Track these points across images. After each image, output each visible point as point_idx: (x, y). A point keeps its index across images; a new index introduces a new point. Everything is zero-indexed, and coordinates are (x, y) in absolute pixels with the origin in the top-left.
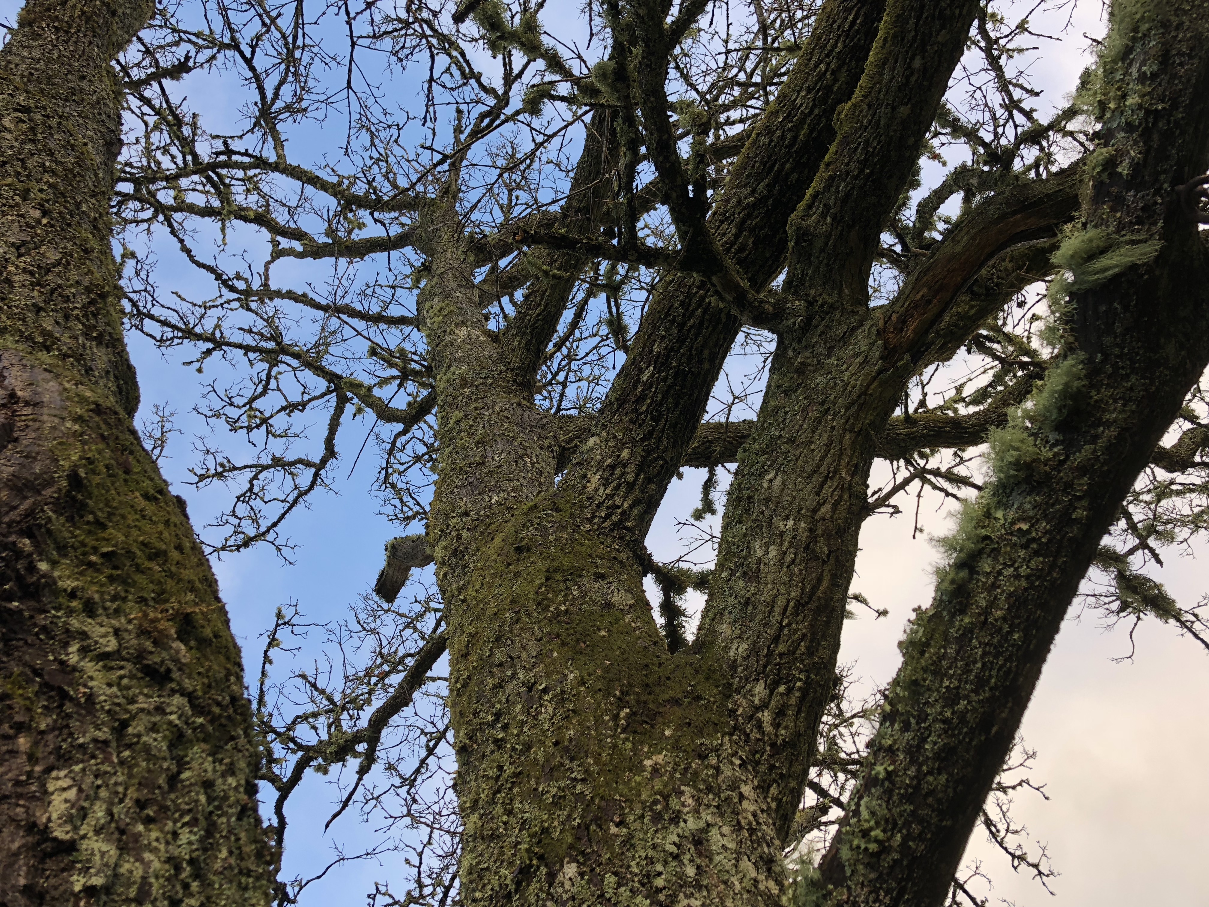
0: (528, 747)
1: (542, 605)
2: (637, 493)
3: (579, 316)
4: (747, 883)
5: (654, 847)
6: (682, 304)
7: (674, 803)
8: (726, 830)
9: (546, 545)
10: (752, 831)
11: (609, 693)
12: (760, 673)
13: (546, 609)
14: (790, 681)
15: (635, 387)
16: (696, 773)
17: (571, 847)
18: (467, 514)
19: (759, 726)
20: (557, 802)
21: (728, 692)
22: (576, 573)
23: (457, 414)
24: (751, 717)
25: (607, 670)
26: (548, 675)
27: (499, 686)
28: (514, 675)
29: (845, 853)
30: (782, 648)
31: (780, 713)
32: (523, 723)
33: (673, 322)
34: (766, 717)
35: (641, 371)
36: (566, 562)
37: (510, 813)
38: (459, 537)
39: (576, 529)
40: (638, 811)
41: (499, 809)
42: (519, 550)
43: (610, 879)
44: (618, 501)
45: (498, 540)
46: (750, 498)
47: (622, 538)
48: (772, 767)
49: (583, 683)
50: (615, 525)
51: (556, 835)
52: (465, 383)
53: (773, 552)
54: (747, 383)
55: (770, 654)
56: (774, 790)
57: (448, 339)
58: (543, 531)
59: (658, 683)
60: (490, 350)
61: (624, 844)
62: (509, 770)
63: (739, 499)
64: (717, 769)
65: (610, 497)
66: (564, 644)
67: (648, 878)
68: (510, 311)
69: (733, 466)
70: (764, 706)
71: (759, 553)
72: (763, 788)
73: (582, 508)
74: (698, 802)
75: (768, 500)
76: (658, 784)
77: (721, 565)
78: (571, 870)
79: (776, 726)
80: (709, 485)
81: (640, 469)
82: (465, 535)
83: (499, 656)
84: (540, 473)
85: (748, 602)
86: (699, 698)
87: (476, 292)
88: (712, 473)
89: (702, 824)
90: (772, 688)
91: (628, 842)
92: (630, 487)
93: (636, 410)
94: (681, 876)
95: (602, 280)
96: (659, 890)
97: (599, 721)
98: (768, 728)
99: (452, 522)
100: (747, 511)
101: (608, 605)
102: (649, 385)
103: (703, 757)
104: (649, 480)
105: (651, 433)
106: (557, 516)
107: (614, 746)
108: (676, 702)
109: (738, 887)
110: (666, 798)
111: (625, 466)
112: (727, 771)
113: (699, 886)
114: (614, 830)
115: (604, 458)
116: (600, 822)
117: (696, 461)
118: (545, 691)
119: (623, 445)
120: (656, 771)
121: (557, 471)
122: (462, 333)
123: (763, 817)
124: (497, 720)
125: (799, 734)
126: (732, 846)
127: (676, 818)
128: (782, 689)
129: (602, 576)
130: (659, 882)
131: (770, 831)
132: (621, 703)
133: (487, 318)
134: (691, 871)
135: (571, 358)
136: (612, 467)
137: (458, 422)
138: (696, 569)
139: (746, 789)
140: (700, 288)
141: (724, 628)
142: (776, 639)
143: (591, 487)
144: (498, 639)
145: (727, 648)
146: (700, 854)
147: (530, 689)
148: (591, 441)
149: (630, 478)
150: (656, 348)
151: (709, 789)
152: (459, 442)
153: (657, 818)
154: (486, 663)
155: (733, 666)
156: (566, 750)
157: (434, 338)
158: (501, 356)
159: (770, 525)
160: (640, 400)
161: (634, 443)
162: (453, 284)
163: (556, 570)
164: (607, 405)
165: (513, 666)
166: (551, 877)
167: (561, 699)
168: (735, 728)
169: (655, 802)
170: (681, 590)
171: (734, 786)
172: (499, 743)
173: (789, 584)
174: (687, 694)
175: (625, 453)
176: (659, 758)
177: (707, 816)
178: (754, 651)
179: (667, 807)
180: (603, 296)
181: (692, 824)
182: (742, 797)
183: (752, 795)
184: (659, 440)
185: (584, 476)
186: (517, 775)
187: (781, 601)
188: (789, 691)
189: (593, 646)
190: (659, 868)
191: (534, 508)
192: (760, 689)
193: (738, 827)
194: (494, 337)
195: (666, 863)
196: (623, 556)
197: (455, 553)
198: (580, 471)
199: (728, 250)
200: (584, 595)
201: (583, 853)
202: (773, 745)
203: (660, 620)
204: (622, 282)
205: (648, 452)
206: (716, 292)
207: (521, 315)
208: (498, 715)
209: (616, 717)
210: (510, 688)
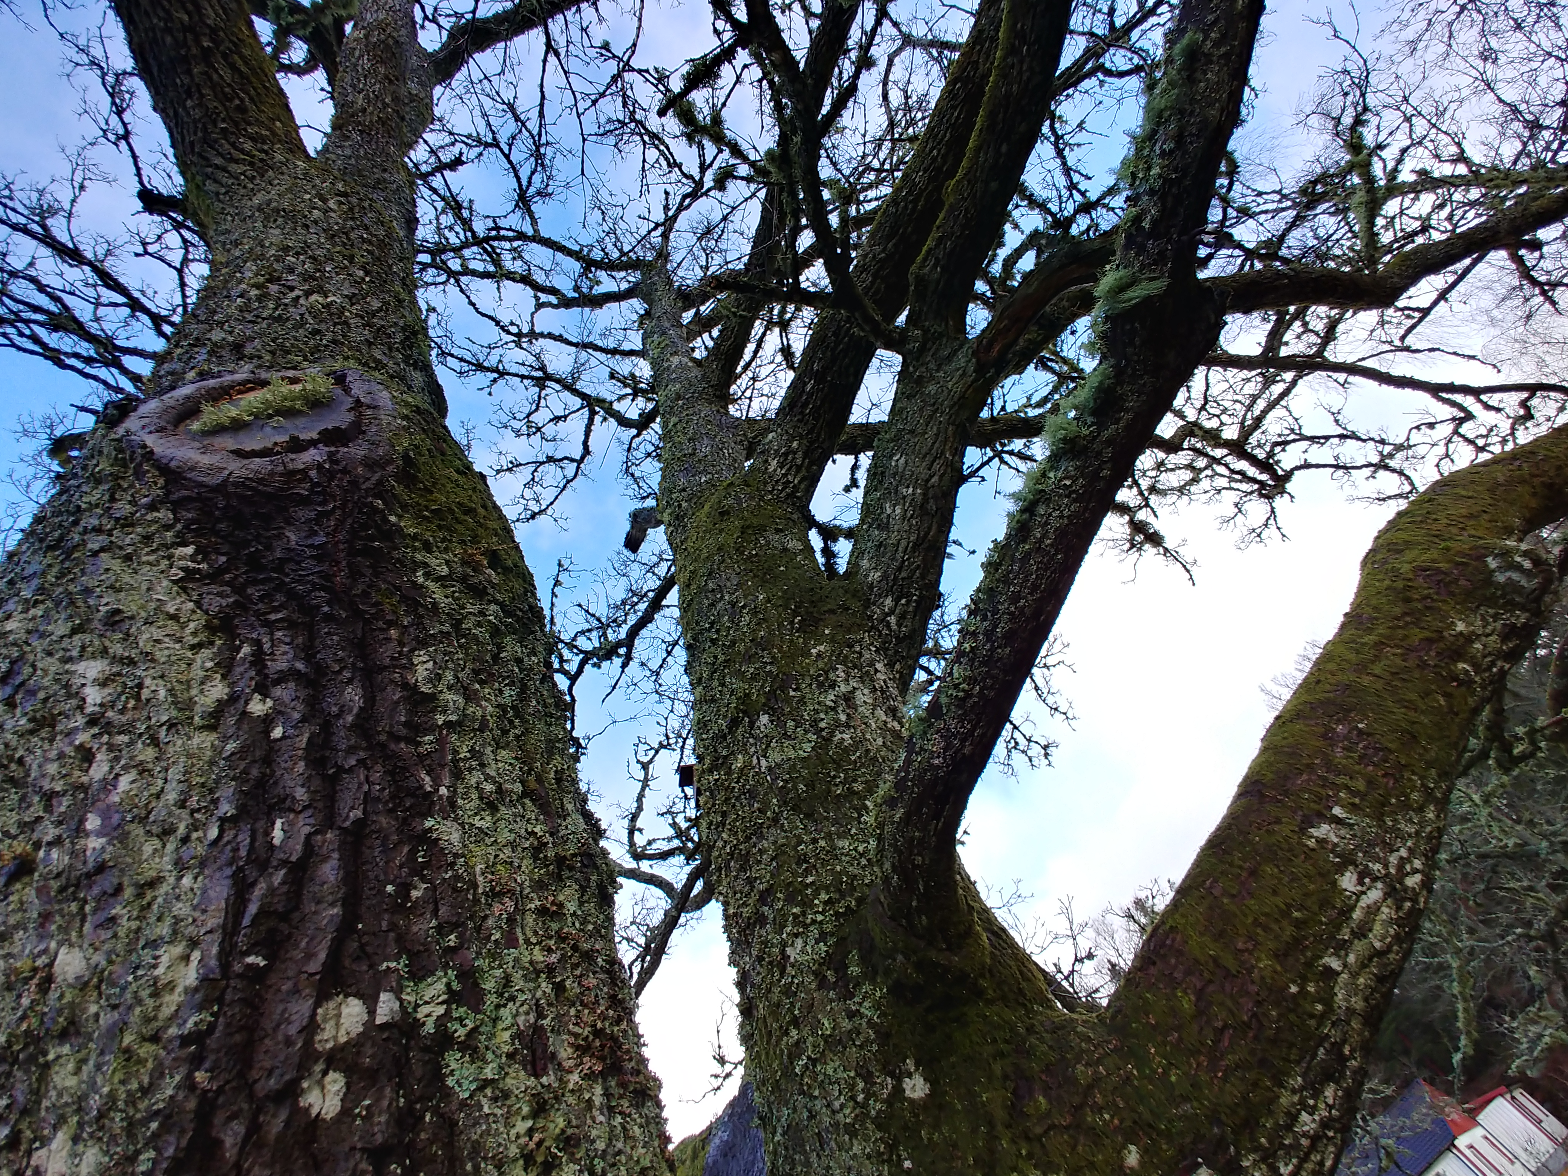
0: (734, 643)
1: (739, 550)
2: (804, 472)
3: (759, 346)
4: (880, 724)
5: (819, 703)
6: (834, 334)
7: (832, 675)
8: (866, 691)
9: (742, 510)
10: (883, 692)
11: (786, 607)
12: (889, 591)
13: (742, 553)
14: (909, 596)
15: (801, 396)
16: (846, 657)
17: (764, 705)
18: (684, 490)
19: (888, 625)
20: (754, 678)
21: (867, 604)
22: (763, 529)
23: (674, 420)
24: (883, 621)
25: (785, 592)
26: (745, 597)
27: (712, 605)
28: (722, 597)
29: (944, 700)
30: (904, 574)
31: (902, 618)
32: (729, 628)
33: (827, 347)
34: (893, 619)
35: (805, 384)
36: (755, 521)
37: (723, 685)
38: (680, 506)
39: (762, 499)
40: (808, 681)
41: (716, 683)
42: (722, 514)
43: (791, 724)
44: (790, 478)
45: (707, 507)
46: (883, 473)
47: (794, 504)
48: (896, 652)
49: (769, 601)
50: (788, 495)
51: (754, 698)
52: (678, 397)
53: (898, 510)
54: (881, 394)
55: (896, 578)
56: (897, 666)
57: (666, 365)
58: (739, 501)
59: (820, 600)
60: (696, 373)
61: (799, 702)
62: (721, 658)
63: (875, 474)
64: (860, 653)
65: (785, 475)
66: (755, 576)
67: (815, 722)
68: (710, 344)
69: (870, 454)
70: (892, 612)
71: (889, 511)
72: (890, 665)
73: (765, 483)
74: (848, 675)
75: (895, 474)
76: (821, 664)
77: (862, 520)
78: (764, 719)
79: (899, 625)
80: (855, 468)
81: (805, 455)
82: (684, 504)
83: (711, 585)
84: (735, 460)
85: (881, 544)
86: (848, 609)
87: (684, 330)
88: (856, 459)
89: (850, 688)
90: (897, 601)
91: (802, 701)
92: (799, 468)
93: (802, 413)
94: (837, 720)
95: (775, 319)
96: (823, 729)
97: (780, 625)
98: (894, 627)
99: (674, 496)
100: (880, 482)
101: (785, 550)
102: (810, 394)
103: (851, 646)
104: (811, 464)
105: (813, 429)
106: (748, 490)
107: (791, 641)
108: (832, 612)
109: (874, 726)
110: (826, 673)
111: (795, 453)
112: (867, 655)
113: (848, 726)
114: (792, 693)
115: (780, 448)
116: (784, 688)
117: (846, 451)
118: (744, 607)
119: (792, 438)
120: (819, 655)
121: (747, 459)
122: (675, 360)
123: (890, 683)
124: (712, 627)
125: (914, 630)
126: (870, 701)
127: (833, 685)
128: (903, 601)
129: (781, 531)
130: (823, 725)
131: (895, 692)
132: (795, 613)
133: (693, 349)
134: (843, 717)
135: (754, 379)
136: (786, 454)
137: (675, 425)
138: (845, 525)
139: (879, 666)
140: (846, 322)
141: (865, 563)
142: (900, 569)
143: (771, 469)
144: (710, 574)
145: (866, 576)
146: (849, 707)
147: (733, 606)
148: (770, 436)
149: (799, 462)
150: (815, 367)
151: (855, 666)
152: (676, 439)
153: (821, 685)
154: (702, 590)
155: (871, 587)
156: (759, 644)
157: (655, 365)
158: (703, 376)
159: (896, 491)
160: (805, 405)
161: (801, 436)
162: (667, 324)
163: (748, 527)
164: (780, 411)
165: (721, 592)
166: (752, 724)
167: (754, 612)
168: (872, 627)
169: (820, 675)
170: (835, 540)
171: (872, 664)
172: (714, 642)
173: (908, 532)
174: (840, 607)
175: (795, 444)
176: (822, 648)
177: (853, 683)
178: (885, 577)
179: (827, 678)
180: (777, 330)
181: (843, 688)
182: (876, 671)
183: (883, 669)
184: (819, 434)
185: (766, 461)
186: (726, 661)
187: (903, 543)
188: (908, 602)
189: (775, 577)
190: (822, 716)
191: (731, 484)
192: (889, 602)
193: (874, 690)
194: (698, 363)
195: (826, 713)
196: (795, 517)
197: (677, 517)
198: (762, 458)
199: (866, 294)
200: (768, 543)
201: (772, 708)
202: (897, 638)
203: (821, 560)
204: (790, 320)
205: (811, 443)
206: (858, 325)
207: (717, 346)
208: (712, 624)
209: (792, 623)
210: (720, 606)
